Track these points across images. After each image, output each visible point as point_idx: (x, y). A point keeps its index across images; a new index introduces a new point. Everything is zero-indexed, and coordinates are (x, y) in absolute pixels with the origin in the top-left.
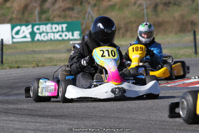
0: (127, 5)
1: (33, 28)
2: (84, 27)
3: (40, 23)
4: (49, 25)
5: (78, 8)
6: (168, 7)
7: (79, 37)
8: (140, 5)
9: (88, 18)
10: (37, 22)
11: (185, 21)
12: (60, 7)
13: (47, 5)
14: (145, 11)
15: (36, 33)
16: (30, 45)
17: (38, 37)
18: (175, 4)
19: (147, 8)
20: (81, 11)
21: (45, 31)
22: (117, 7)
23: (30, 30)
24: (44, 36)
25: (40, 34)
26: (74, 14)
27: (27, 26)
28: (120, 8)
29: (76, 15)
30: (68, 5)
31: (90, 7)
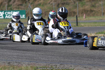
0: (46, 4)
1: (4, 13)
2: (27, 13)
3: (8, 10)
4: (12, 12)
5: (24, 4)
6: (64, 5)
7: (24, 17)
8: (51, 4)
9: (29, 9)
10: (7, 10)
11: (71, 12)
12: (17, 4)
13: (11, 3)
14: (54, 7)
15: (6, 15)
16: (4, 20)
17: (6, 17)
18: (67, 4)
19: (54, 5)
20: (26, 6)
21: (10, 14)
22: (42, 5)
23: (3, 14)
24: (9, 16)
25: (8, 15)
26: (23, 7)
27: (2, 12)
28: (43, 5)
29: (24, 8)
30: (20, 3)
31: (30, 4)
